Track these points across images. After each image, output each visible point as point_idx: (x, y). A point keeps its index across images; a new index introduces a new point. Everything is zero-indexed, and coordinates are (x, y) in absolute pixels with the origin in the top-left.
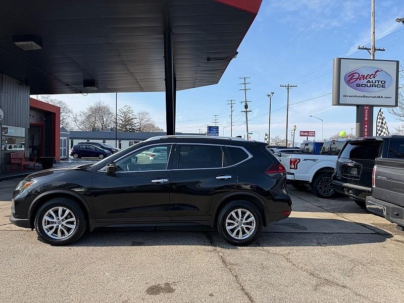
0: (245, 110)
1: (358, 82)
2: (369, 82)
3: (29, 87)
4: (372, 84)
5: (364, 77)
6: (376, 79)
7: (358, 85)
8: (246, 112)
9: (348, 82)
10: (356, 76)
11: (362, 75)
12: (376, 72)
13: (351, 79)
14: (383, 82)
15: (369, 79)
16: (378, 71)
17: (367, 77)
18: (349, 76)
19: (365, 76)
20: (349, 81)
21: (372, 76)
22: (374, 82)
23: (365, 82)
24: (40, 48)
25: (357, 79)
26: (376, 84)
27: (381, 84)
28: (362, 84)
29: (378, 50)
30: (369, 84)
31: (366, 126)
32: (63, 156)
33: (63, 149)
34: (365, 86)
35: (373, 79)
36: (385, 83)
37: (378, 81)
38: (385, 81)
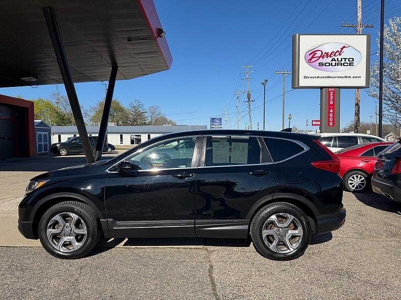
1: (321, 60)
2: (333, 60)
4: (337, 62)
5: (327, 54)
6: (343, 56)
7: (321, 64)
8: (249, 102)
9: (309, 61)
11: (325, 53)
12: (342, 49)
13: (313, 57)
14: (350, 60)
15: (334, 57)
16: (344, 47)
17: (331, 54)
18: (310, 55)
19: (329, 54)
20: (310, 59)
21: (337, 54)
22: (340, 60)
23: (329, 60)
25: (320, 57)
26: (343, 62)
27: (349, 62)
28: (325, 63)
30: (334, 63)
31: (331, 111)
32: (43, 151)
33: (43, 143)
34: (329, 65)
35: (338, 57)
36: (353, 61)
37: (345, 59)
38: (353, 59)
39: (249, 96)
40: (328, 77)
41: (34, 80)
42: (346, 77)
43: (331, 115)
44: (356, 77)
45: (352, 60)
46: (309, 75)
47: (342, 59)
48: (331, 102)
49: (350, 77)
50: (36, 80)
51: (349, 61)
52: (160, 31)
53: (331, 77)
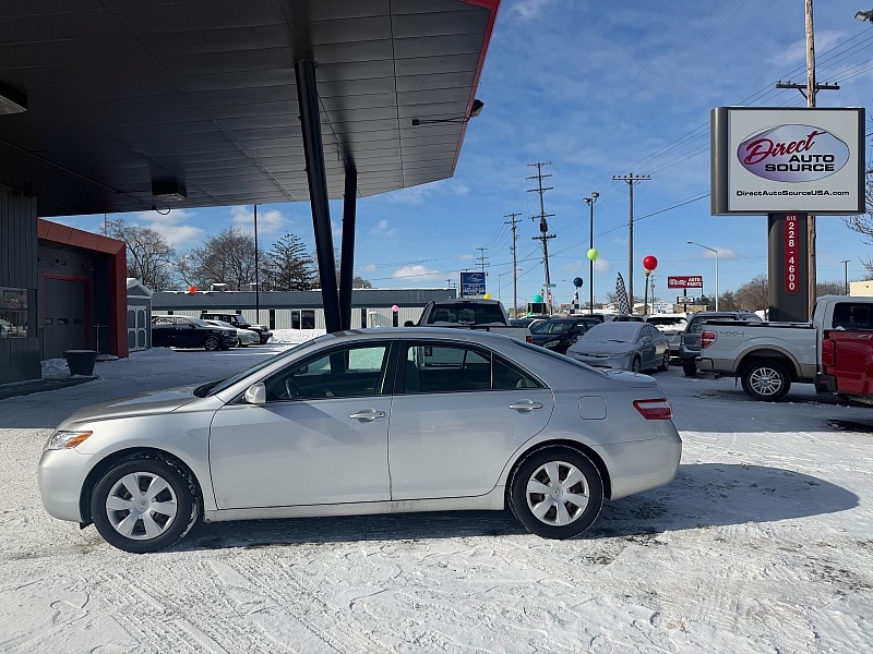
0: (542, 234)
1: (770, 160)
2: (795, 158)
3: (35, 199)
4: (801, 163)
5: (782, 147)
6: (812, 151)
7: (771, 168)
8: (544, 240)
9: (747, 162)
10: (765, 146)
11: (778, 145)
12: (811, 137)
13: (753, 154)
14: (827, 159)
15: (795, 153)
16: (815, 133)
17: (789, 148)
18: (748, 149)
19: (786, 146)
20: (749, 158)
21: (802, 146)
22: (806, 158)
23: (785, 159)
24: (21, 109)
25: (767, 154)
26: (812, 163)
28: (779, 166)
29: (823, 88)
30: (795, 164)
31: (792, 260)
32: (137, 348)
33: (136, 330)
34: (786, 170)
35: (804, 152)
36: (833, 160)
37: (817, 157)
38: (832, 156)
39: (544, 227)
40: (785, 193)
42: (820, 193)
43: (791, 269)
44: (840, 193)
45: (830, 159)
46: (746, 188)
47: (810, 157)
48: (792, 244)
49: (827, 193)
50: (183, 198)
51: (824, 160)
53: (791, 194)
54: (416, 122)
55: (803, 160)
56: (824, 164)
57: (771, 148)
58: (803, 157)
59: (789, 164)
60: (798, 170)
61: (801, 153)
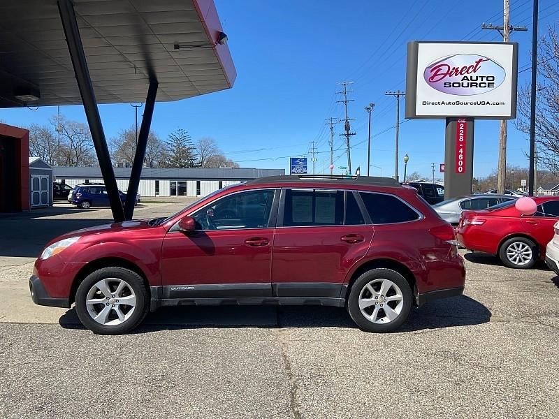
0: (346, 132)
1: (448, 79)
2: (466, 78)
4: (470, 82)
6: (478, 74)
7: (447, 85)
8: (348, 136)
9: (430, 81)
10: (444, 69)
11: (454, 69)
12: (478, 63)
13: (435, 75)
14: (489, 79)
15: (466, 75)
16: (481, 60)
17: (462, 71)
18: (431, 71)
19: (460, 69)
20: (432, 78)
21: (471, 70)
22: (474, 78)
23: (459, 78)
25: (445, 75)
26: (478, 82)
28: (454, 83)
30: (465, 83)
31: (461, 151)
32: (41, 204)
33: (40, 192)
34: (459, 86)
35: (472, 74)
36: (493, 80)
37: (482, 77)
38: (493, 77)
39: (347, 128)
40: (458, 103)
41: (34, 99)
42: (483, 103)
43: (461, 157)
44: (497, 104)
45: (492, 79)
46: (429, 100)
47: (477, 77)
48: (461, 139)
49: (488, 103)
50: (38, 99)
51: (487, 80)
52: (221, 36)
53: (462, 104)
54: (177, 47)
55: (471, 80)
56: (487, 82)
57: (448, 71)
58: (471, 77)
59: (461, 82)
60: (468, 86)
61: (470, 75)
